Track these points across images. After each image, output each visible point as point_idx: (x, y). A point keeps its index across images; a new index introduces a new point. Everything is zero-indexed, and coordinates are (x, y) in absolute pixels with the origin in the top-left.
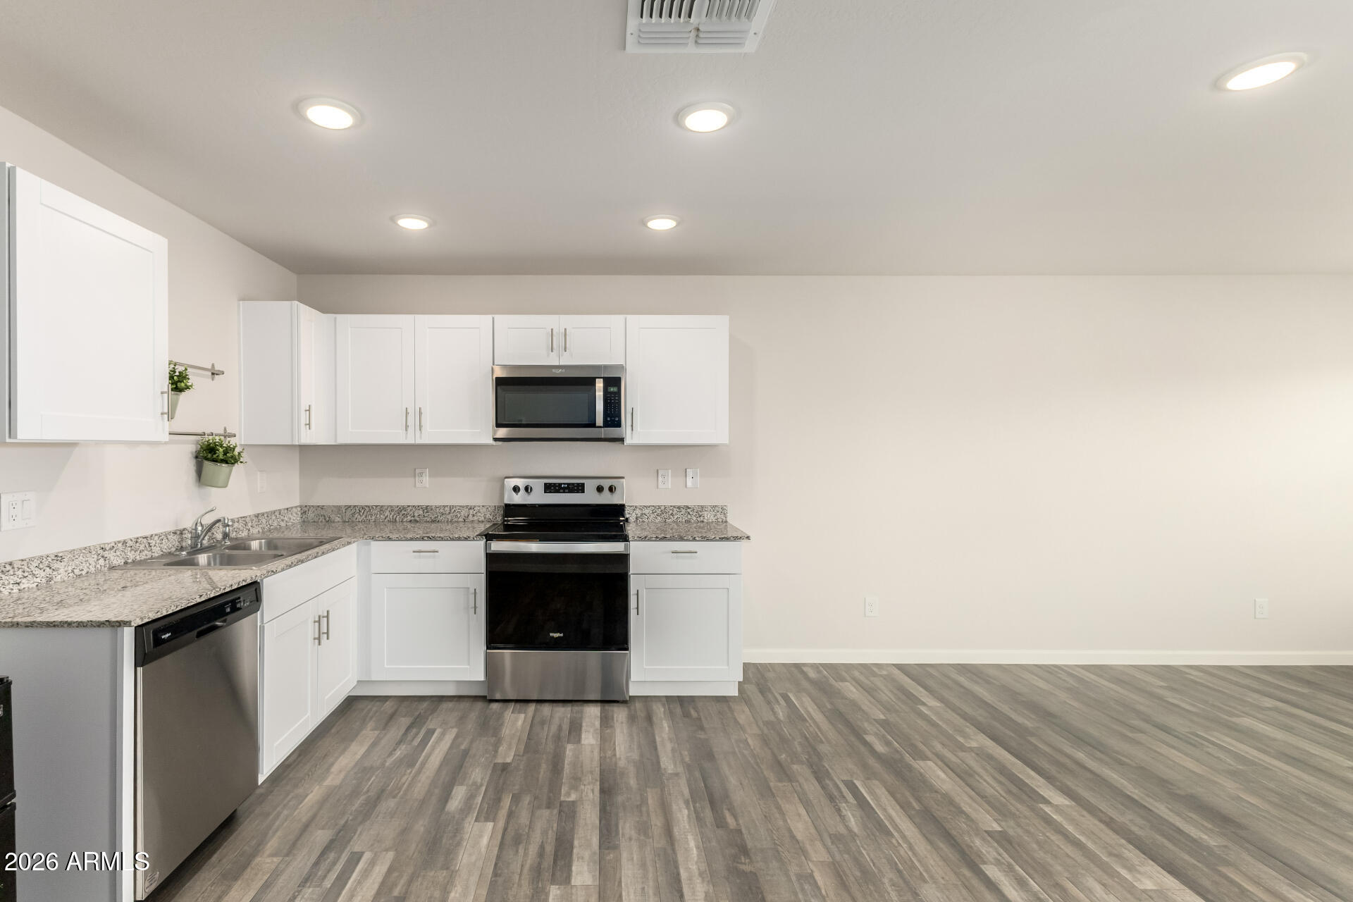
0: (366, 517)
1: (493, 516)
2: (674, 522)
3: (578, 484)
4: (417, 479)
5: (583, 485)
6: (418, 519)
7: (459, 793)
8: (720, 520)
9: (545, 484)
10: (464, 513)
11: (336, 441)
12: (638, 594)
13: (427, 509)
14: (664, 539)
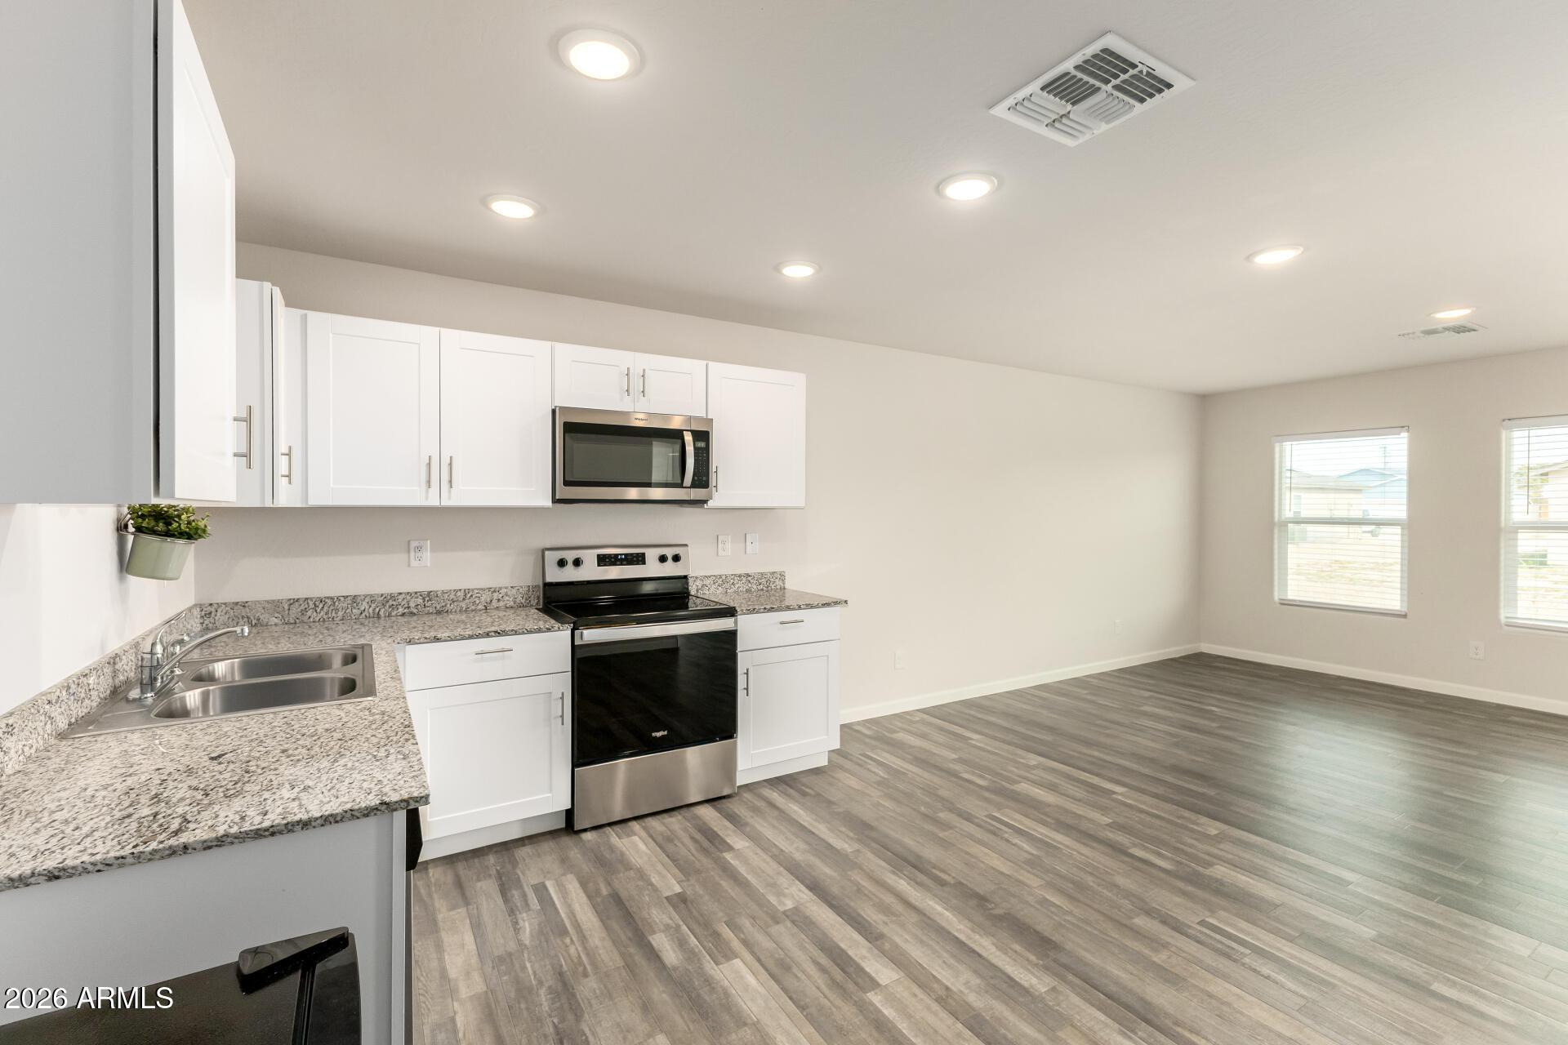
0: (326, 614)
1: (526, 600)
2: (735, 592)
3: (638, 554)
4: (412, 554)
5: (643, 555)
6: (415, 611)
7: (661, 941)
8: (778, 587)
9: (598, 556)
10: (485, 597)
11: (307, 502)
12: (747, 674)
13: (429, 596)
14: (772, 610)
